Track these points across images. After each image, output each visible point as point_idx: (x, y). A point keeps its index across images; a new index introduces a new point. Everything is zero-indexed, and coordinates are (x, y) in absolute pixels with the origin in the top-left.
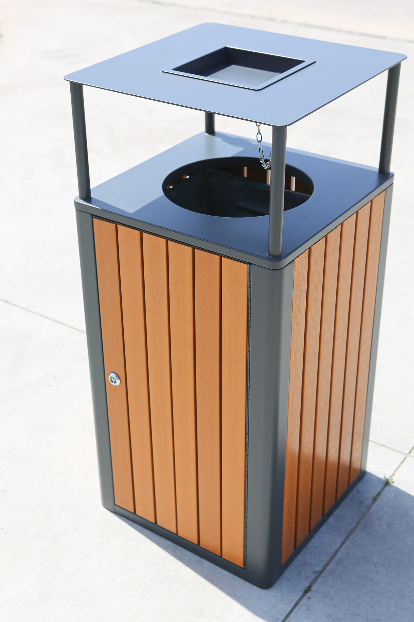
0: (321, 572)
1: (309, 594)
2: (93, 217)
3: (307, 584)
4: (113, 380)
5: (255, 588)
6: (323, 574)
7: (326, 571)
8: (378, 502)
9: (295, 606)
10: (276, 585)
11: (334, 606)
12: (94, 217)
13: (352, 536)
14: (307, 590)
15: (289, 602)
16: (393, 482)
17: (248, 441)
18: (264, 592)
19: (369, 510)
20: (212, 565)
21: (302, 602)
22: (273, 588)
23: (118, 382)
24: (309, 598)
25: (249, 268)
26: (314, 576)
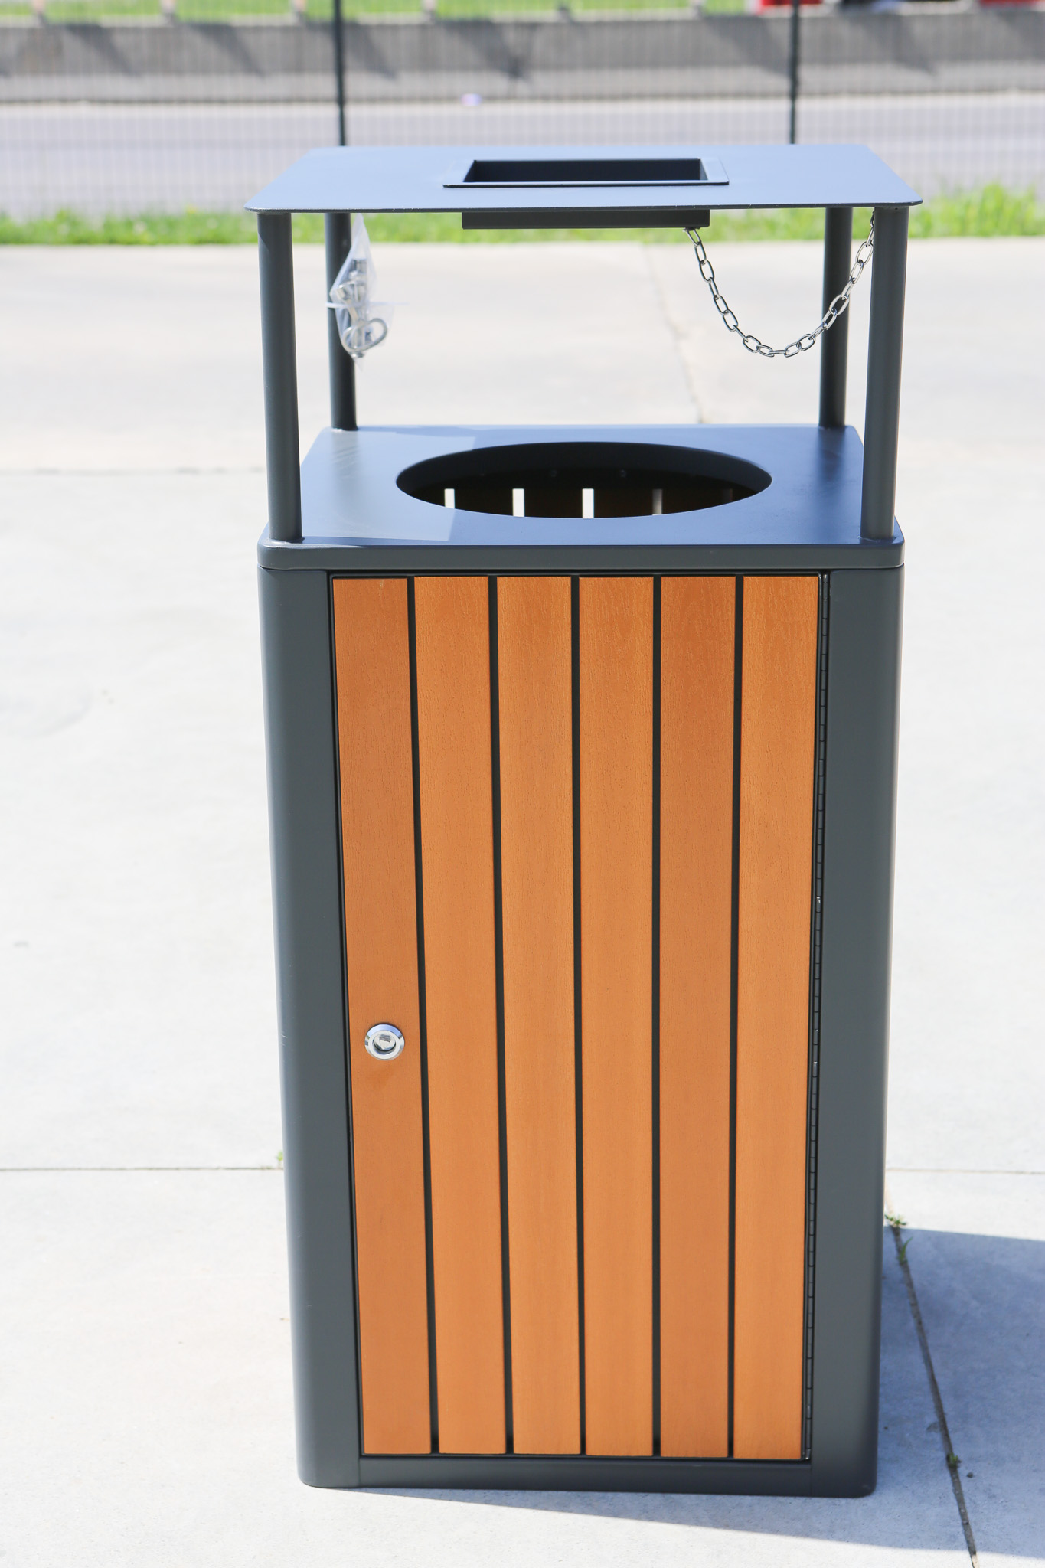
0: (943, 1425)
1: (963, 1471)
2: (331, 578)
3: (942, 1455)
4: (384, 1045)
5: (843, 1501)
6: (950, 1426)
7: (947, 1419)
8: (912, 1265)
9: (960, 1501)
10: (880, 1480)
11: (1035, 1471)
12: (335, 577)
13: (930, 1341)
14: (953, 1465)
15: (940, 1498)
16: (904, 1224)
17: (818, 1065)
18: (868, 1502)
19: (910, 1284)
20: (704, 1497)
21: (964, 1488)
22: (878, 1486)
23: (401, 1042)
24: (970, 1476)
25: (822, 583)
26: (937, 1436)
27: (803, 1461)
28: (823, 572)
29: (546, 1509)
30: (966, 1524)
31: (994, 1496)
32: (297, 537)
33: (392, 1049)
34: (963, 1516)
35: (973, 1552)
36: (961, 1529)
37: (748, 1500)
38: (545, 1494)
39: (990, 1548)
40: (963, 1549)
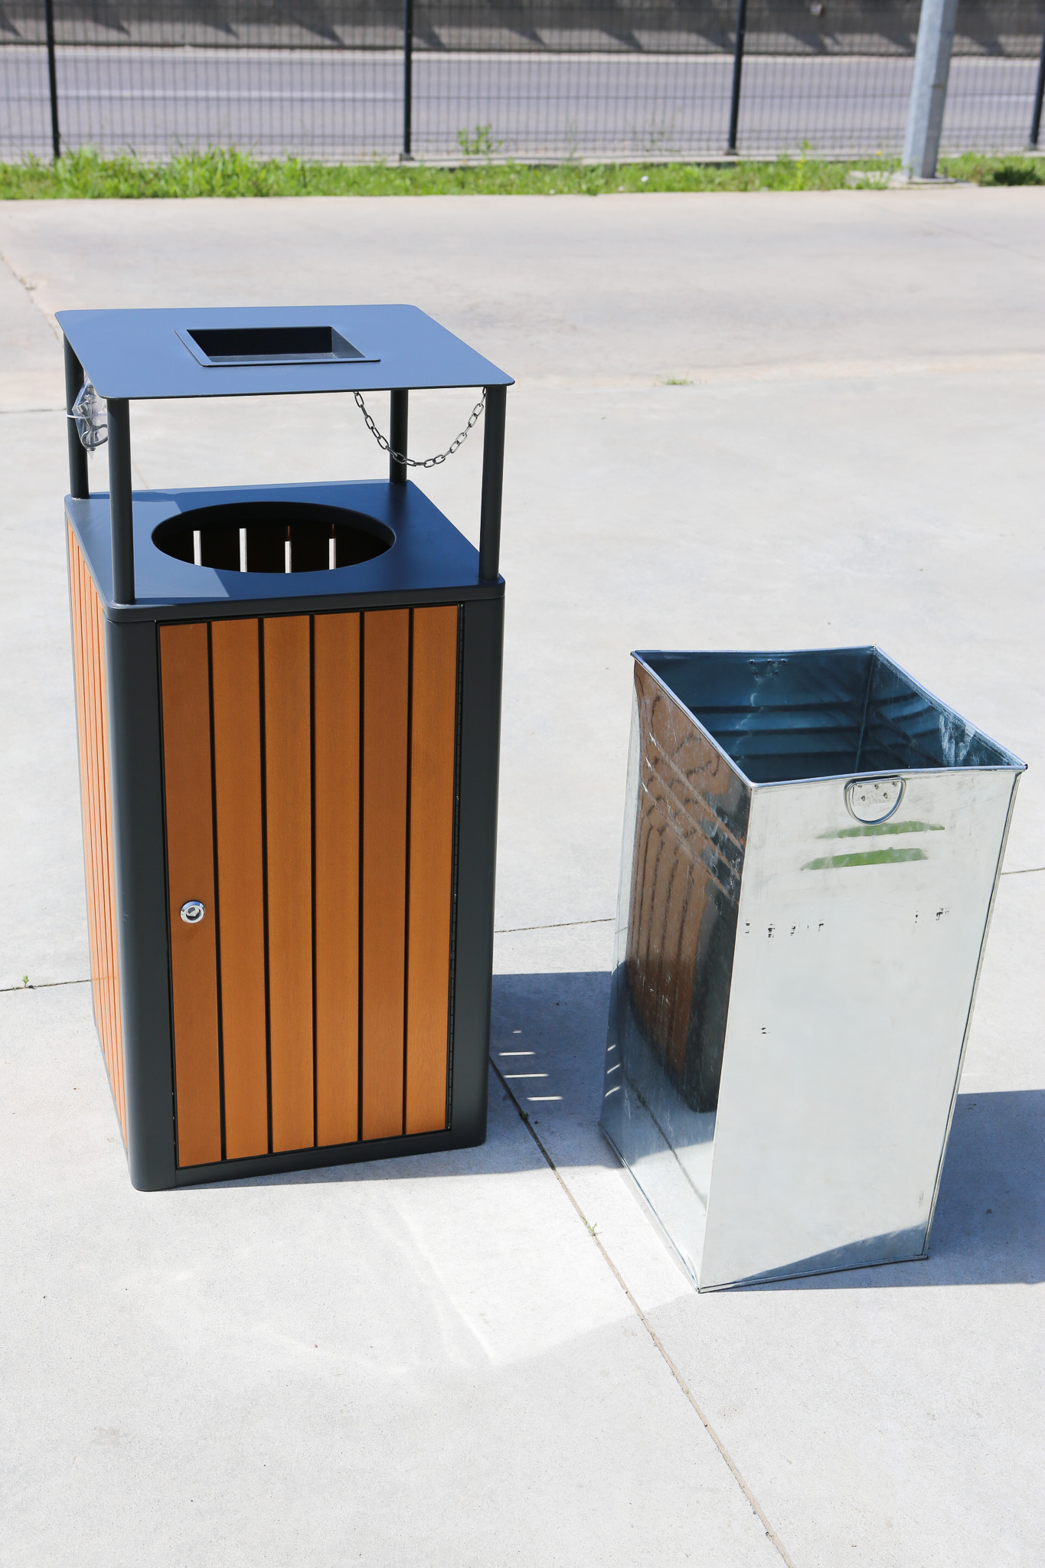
0: (510, 1096)
1: (531, 1120)
2: (157, 626)
3: (516, 1113)
4: (194, 914)
5: (470, 1150)
6: (516, 1097)
9: (536, 1138)
10: (488, 1133)
11: (571, 1114)
12: (161, 625)
14: (525, 1118)
15: (524, 1138)
17: (457, 896)
18: (485, 1147)
20: (389, 1160)
21: (535, 1131)
22: (488, 1137)
23: (203, 911)
24: (536, 1123)
25: (459, 609)
26: (509, 1102)
27: (447, 1130)
28: (460, 603)
29: (297, 1183)
30: (543, 1151)
31: (553, 1132)
32: (132, 600)
33: (198, 916)
34: (540, 1146)
35: (553, 1167)
36: (541, 1154)
37: (415, 1157)
38: (292, 1173)
39: (563, 1164)
40: (547, 1167)
